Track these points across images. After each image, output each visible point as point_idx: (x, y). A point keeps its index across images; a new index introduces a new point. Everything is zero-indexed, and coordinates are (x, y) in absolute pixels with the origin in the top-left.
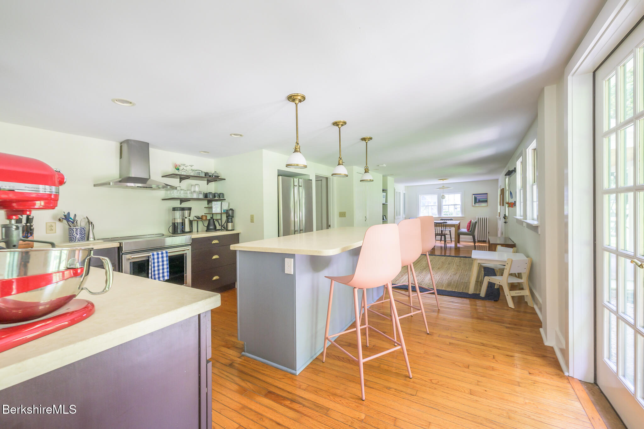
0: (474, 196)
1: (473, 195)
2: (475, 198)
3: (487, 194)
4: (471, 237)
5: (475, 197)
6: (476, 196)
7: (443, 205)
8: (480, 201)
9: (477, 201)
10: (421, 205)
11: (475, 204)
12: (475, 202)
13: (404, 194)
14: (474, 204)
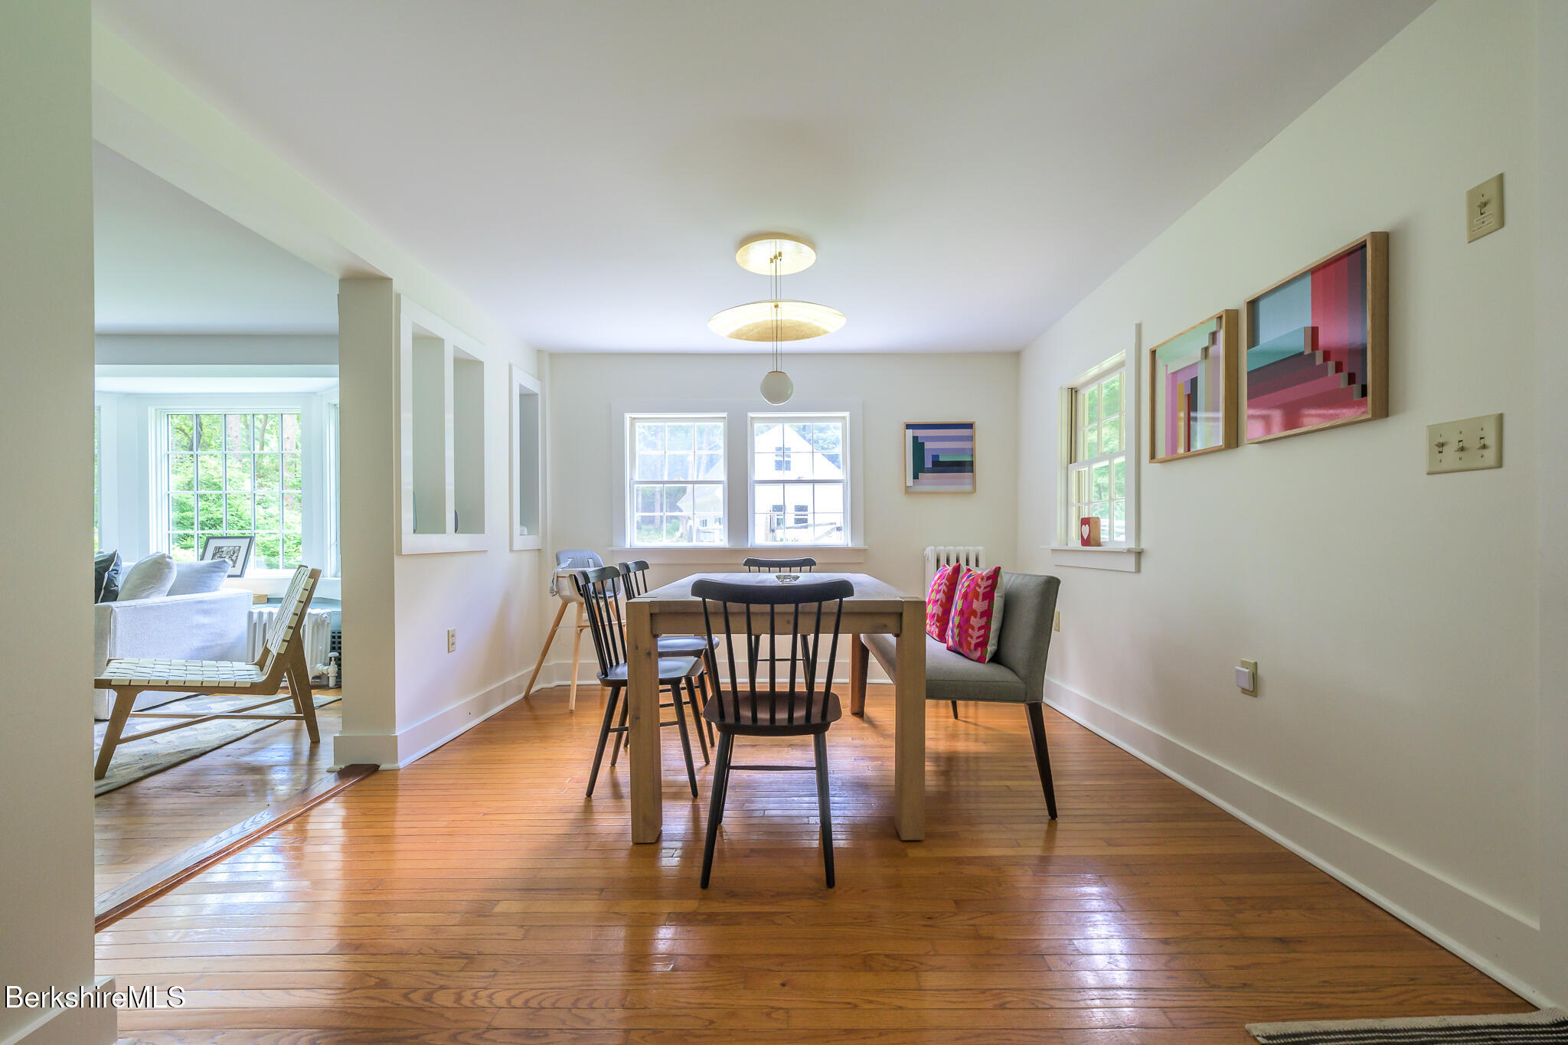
0: (910, 433)
1: (909, 426)
2: (918, 447)
3: (970, 426)
4: (1022, 709)
5: (915, 439)
6: (920, 433)
7: (757, 478)
8: (941, 466)
9: (928, 464)
10: (637, 479)
11: (916, 477)
12: (919, 469)
13: (527, 399)
14: (910, 482)
